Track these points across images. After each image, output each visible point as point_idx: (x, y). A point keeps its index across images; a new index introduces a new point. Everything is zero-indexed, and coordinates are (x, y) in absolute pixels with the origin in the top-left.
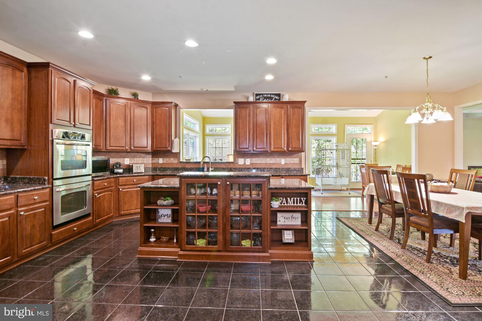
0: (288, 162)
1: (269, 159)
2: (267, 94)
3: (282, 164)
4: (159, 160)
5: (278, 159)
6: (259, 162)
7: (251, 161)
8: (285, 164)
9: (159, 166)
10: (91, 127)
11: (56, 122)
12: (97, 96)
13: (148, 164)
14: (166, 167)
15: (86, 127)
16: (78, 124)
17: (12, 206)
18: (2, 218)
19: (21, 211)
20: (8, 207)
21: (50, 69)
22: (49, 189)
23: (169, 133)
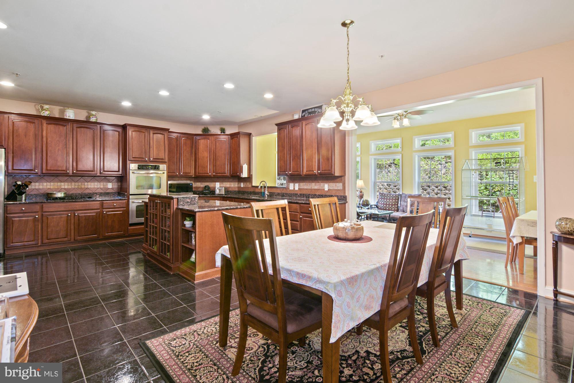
0: (331, 188)
1: (313, 184)
2: (311, 108)
3: (325, 190)
4: (241, 184)
5: (322, 184)
6: (305, 188)
7: (299, 185)
8: (329, 190)
10: (167, 160)
11: (132, 159)
12: (186, 136)
13: (234, 187)
14: (245, 190)
15: (161, 160)
16: (151, 159)
17: (99, 208)
18: (92, 213)
19: (105, 211)
20: (96, 208)
21: (128, 127)
22: (126, 201)
23: (238, 160)
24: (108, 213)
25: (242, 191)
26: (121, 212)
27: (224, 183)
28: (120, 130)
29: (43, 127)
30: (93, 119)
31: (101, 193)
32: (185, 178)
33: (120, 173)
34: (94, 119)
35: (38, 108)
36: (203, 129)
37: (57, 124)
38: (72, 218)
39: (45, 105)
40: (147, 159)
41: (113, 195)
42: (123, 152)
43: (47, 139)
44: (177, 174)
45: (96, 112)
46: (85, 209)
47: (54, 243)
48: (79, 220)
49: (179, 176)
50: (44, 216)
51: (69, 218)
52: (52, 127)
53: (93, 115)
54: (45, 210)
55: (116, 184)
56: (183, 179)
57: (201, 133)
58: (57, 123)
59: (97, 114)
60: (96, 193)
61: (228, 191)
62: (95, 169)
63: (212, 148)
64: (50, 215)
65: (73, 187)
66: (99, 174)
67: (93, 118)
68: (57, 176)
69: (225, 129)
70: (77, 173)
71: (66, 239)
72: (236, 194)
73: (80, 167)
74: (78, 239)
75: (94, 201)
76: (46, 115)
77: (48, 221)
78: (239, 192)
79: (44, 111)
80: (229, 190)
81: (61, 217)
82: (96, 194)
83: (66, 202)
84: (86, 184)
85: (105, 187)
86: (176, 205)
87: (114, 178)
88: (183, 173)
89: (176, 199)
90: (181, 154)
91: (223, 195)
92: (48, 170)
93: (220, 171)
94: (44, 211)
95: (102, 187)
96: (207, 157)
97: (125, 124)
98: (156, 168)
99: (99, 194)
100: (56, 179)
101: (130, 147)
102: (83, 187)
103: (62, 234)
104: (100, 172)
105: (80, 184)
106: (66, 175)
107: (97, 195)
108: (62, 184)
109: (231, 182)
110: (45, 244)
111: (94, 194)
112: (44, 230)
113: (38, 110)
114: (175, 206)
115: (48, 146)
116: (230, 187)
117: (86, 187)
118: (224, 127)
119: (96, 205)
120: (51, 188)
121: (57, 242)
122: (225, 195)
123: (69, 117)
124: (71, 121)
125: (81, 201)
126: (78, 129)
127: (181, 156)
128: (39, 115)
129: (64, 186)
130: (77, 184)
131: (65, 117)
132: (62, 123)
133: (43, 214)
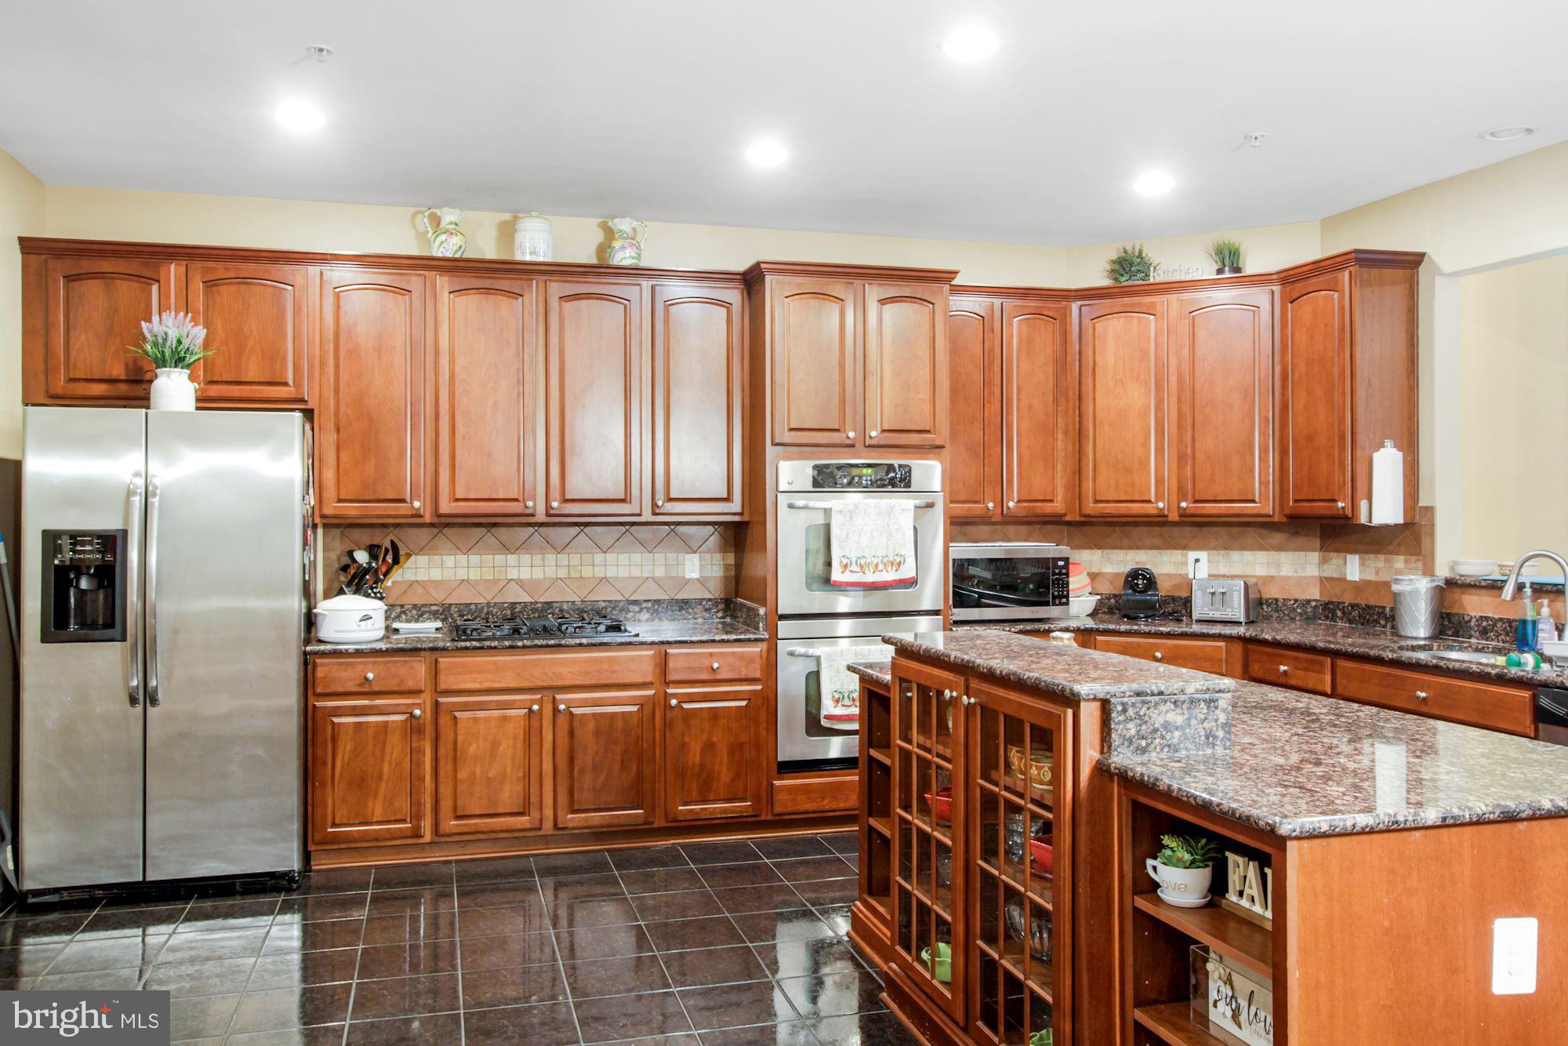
4: (1345, 562)
9: (1348, 599)
10: (942, 436)
11: (789, 437)
12: (1032, 304)
13: (1301, 581)
14: (1373, 602)
15: (914, 439)
16: (873, 434)
17: (649, 679)
18: (622, 704)
19: (674, 695)
20: (639, 680)
21: (768, 278)
22: (764, 646)
23: (1342, 420)
24: (686, 706)
25: (1353, 606)
26: (744, 703)
27: (1236, 556)
28: (733, 295)
29: (439, 306)
30: (623, 257)
31: (658, 602)
32: (1023, 529)
33: (736, 506)
34: (629, 252)
35: (421, 229)
36: (1114, 262)
37: (488, 291)
38: (544, 722)
39: (445, 210)
40: (852, 434)
41: (706, 610)
42: (747, 400)
43: (452, 362)
44: (991, 505)
45: (635, 224)
46: (594, 682)
47: (481, 836)
48: (572, 734)
49: (998, 518)
50: (443, 708)
51: (535, 723)
52: (470, 305)
53: (623, 236)
54: (447, 681)
55: (718, 556)
56: (1011, 529)
57: (1103, 281)
58: (487, 283)
59: (639, 230)
60: (636, 602)
61: (1260, 602)
62: (635, 492)
63: (1173, 361)
64: (466, 707)
65: (551, 572)
66: (647, 516)
67: (623, 248)
68: (494, 525)
69: (1242, 250)
70: (566, 512)
71: (523, 821)
72: (1309, 619)
73: (578, 486)
74: (571, 825)
75: (630, 643)
76: (449, 255)
77: (456, 735)
78: (1328, 610)
79: (443, 237)
80: (1265, 596)
81: (505, 718)
82: (637, 608)
83: (524, 647)
84: (599, 558)
85: (674, 575)
86: (1097, 741)
87: (710, 528)
88: (1019, 501)
89: (1095, 707)
90: (1010, 401)
91: (1239, 623)
92: (457, 500)
93: (1218, 491)
94: (442, 686)
95: (660, 572)
96: (1144, 415)
97: (758, 264)
98: (897, 481)
99: (648, 609)
100: (490, 539)
101: (777, 377)
102: (587, 572)
103: (509, 795)
104: (654, 505)
105: (575, 559)
106: (524, 520)
107: (640, 612)
108: (512, 559)
109: (1279, 548)
110: (448, 839)
111: (632, 608)
112: (442, 773)
113: (422, 236)
114: (1090, 754)
115: (457, 394)
116: (1271, 579)
117: (599, 572)
118: (1231, 237)
119: (639, 665)
120: (472, 577)
121: (492, 832)
122: (1249, 623)
123: (532, 253)
124: (540, 272)
125: (581, 645)
126: (568, 306)
127: (1010, 413)
128: (427, 254)
129: (516, 570)
130: (563, 559)
131: (519, 257)
132: (505, 284)
133: (441, 700)
